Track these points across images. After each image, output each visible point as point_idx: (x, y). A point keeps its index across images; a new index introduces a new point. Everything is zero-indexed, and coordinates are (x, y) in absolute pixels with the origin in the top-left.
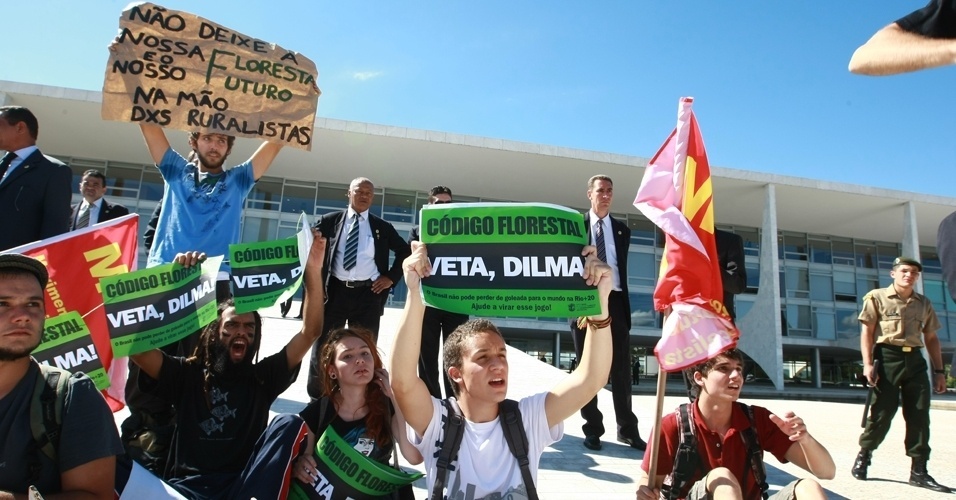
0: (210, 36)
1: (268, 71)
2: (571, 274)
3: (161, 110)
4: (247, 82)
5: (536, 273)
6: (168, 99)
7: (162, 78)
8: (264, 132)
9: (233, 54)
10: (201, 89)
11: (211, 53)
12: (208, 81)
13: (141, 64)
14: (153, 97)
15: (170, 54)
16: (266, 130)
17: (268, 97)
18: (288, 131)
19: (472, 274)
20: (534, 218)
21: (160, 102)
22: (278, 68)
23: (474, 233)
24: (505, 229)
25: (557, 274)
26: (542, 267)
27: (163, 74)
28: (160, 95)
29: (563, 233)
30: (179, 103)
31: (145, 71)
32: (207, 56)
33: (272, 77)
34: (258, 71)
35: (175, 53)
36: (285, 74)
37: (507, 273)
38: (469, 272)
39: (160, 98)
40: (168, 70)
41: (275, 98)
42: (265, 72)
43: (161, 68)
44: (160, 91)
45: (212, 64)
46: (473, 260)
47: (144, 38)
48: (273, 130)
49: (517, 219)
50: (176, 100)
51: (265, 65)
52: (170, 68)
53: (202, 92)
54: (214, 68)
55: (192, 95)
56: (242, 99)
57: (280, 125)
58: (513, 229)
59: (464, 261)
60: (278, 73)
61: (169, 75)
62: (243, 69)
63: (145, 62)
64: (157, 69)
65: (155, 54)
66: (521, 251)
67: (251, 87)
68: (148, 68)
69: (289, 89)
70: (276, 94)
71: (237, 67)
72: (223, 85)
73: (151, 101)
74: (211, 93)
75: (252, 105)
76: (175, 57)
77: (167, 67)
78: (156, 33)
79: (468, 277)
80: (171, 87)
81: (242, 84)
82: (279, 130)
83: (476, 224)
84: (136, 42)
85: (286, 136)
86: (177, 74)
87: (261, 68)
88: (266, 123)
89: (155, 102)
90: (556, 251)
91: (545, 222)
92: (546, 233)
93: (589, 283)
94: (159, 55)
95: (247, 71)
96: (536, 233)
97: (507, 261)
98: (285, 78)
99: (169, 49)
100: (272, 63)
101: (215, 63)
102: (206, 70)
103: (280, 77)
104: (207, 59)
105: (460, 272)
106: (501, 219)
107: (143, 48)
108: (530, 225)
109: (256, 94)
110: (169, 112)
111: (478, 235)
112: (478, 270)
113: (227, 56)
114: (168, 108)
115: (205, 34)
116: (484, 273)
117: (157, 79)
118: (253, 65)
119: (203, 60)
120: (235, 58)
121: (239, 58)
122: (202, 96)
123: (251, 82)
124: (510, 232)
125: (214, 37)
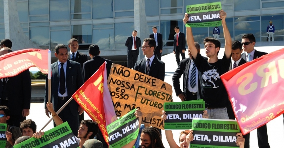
0: (138, 79)
1: (156, 95)
2: (233, 142)
3: (118, 110)
4: (148, 100)
5: (222, 141)
6: (121, 106)
7: (121, 98)
8: (152, 123)
9: (144, 88)
10: (133, 103)
11: (137, 88)
12: (135, 100)
13: (115, 92)
14: (117, 105)
15: (124, 88)
16: (152, 122)
17: (154, 107)
18: (160, 122)
19: (204, 140)
20: (222, 124)
21: (119, 107)
22: (159, 94)
23: (205, 128)
24: (214, 127)
25: (228, 141)
26: (224, 139)
27: (121, 97)
28: (119, 104)
29: (231, 129)
30: (125, 108)
31: (116, 96)
32: (136, 89)
33: (157, 98)
34: (152, 95)
35: (126, 88)
36: (161, 97)
37: (214, 140)
38: (204, 139)
39: (119, 106)
40: (123, 96)
41: (156, 107)
42: (155, 95)
43: (121, 95)
44: (119, 103)
45: (137, 93)
46: (205, 136)
47: (117, 81)
48: (155, 122)
49: (217, 124)
50: (124, 107)
51: (155, 92)
52: (124, 95)
53: (133, 105)
54: (138, 94)
55: (129, 105)
56: (145, 107)
57: (157, 119)
58: (216, 127)
59: (202, 136)
60: (159, 96)
61: (123, 97)
62: (147, 94)
63: (116, 92)
64: (119, 95)
65: (119, 88)
66: (218, 134)
67: (149, 102)
68: (117, 95)
69: (161, 103)
70: (157, 105)
71: (145, 94)
72: (140, 102)
73: (116, 106)
74: (135, 105)
75: (148, 110)
76: (126, 90)
77: (123, 94)
78: (120, 79)
79: (203, 141)
80: (123, 102)
81: (146, 101)
82: (157, 122)
83: (206, 125)
84: (114, 83)
85: (159, 124)
86: (126, 97)
87: (153, 94)
88: (152, 119)
89: (117, 107)
90: (229, 134)
91: (226, 126)
92: (226, 129)
93: (237, 145)
94: (121, 88)
95: (149, 95)
96: (223, 129)
97: (214, 136)
98: (161, 99)
99: (124, 86)
100: (158, 92)
101: (139, 92)
102: (135, 95)
103: (159, 98)
104: (136, 90)
105: (201, 140)
106: (213, 124)
107: (116, 86)
108: (221, 127)
109: (150, 105)
110: (121, 111)
111: (206, 129)
112: (206, 139)
113: (143, 89)
114: (121, 110)
115: (136, 78)
116: (208, 140)
117: (119, 98)
118: (151, 93)
119: (135, 91)
120: (145, 89)
121: (146, 89)
122: (133, 106)
123: (149, 101)
124: (215, 128)
125: (139, 80)
